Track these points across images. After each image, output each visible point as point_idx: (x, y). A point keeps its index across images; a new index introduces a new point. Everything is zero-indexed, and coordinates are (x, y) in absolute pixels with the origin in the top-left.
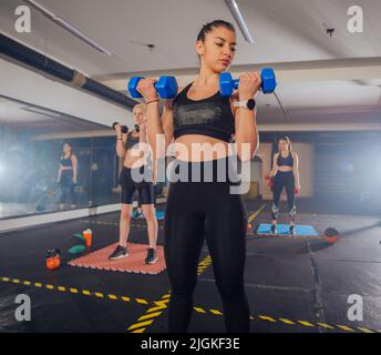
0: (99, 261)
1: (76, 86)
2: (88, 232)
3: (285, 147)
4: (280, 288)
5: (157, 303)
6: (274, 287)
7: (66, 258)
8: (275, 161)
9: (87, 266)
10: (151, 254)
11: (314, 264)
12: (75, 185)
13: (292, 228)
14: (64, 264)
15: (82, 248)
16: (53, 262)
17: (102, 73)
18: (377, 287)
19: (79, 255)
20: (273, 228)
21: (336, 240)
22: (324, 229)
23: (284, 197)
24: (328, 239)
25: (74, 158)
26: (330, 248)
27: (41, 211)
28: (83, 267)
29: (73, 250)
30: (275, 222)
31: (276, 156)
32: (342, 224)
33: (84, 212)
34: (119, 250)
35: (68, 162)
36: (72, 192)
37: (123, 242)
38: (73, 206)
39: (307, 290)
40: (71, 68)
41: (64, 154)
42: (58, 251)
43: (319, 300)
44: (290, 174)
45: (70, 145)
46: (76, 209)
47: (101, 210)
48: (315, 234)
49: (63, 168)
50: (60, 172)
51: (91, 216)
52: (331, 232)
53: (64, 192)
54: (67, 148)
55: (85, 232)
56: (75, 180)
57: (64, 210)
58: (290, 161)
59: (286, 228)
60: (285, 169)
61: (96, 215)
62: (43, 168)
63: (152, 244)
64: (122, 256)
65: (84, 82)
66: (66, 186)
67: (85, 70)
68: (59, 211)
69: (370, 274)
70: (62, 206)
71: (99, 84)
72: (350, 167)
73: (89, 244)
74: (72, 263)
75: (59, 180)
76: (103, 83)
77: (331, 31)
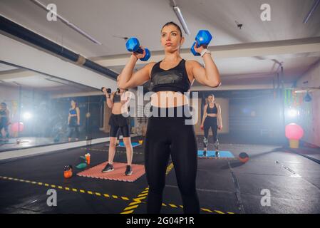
0: (96, 173)
1: (80, 64)
2: (88, 155)
3: (212, 101)
4: (214, 191)
5: (135, 200)
6: (209, 191)
7: (76, 171)
8: (205, 111)
9: (88, 176)
10: (128, 169)
11: (234, 176)
12: (78, 126)
13: (217, 153)
14: (74, 175)
15: (85, 165)
16: (68, 174)
17: (94, 56)
18: (278, 191)
19: (82, 169)
20: (205, 153)
21: (247, 160)
22: (238, 154)
23: (210, 133)
24: (242, 160)
25: (77, 109)
26: (244, 166)
27: (57, 142)
28: (86, 177)
29: (79, 166)
30: (205, 149)
31: (206, 107)
32: (250, 150)
33: (84, 143)
34: (108, 166)
35: (74, 112)
36: (77, 131)
37: (110, 161)
38: (77, 139)
39: (231, 193)
40: (77, 53)
41: (72, 107)
42: (71, 167)
43: (239, 199)
44: (215, 119)
45: (75, 101)
46: (78, 141)
47: (94, 141)
48: (233, 157)
49: (70, 115)
50: (69, 118)
51: (88, 146)
52: (244, 155)
53: (72, 130)
54: (73, 103)
55: (86, 155)
56: (78, 123)
57: (72, 142)
58: (215, 110)
59: (213, 153)
60: (212, 115)
61: (91, 145)
62: (60, 116)
63: (129, 163)
64: (110, 170)
65: (84, 61)
66: (73, 126)
67: (85, 54)
68: (69, 142)
69: (272, 183)
70: (70, 139)
71: (93, 63)
72: (253, 114)
73: (89, 163)
74: (80, 174)
75: (68, 123)
76: (95, 62)
77: (240, 26)
